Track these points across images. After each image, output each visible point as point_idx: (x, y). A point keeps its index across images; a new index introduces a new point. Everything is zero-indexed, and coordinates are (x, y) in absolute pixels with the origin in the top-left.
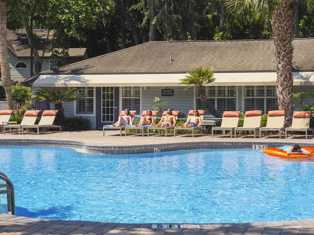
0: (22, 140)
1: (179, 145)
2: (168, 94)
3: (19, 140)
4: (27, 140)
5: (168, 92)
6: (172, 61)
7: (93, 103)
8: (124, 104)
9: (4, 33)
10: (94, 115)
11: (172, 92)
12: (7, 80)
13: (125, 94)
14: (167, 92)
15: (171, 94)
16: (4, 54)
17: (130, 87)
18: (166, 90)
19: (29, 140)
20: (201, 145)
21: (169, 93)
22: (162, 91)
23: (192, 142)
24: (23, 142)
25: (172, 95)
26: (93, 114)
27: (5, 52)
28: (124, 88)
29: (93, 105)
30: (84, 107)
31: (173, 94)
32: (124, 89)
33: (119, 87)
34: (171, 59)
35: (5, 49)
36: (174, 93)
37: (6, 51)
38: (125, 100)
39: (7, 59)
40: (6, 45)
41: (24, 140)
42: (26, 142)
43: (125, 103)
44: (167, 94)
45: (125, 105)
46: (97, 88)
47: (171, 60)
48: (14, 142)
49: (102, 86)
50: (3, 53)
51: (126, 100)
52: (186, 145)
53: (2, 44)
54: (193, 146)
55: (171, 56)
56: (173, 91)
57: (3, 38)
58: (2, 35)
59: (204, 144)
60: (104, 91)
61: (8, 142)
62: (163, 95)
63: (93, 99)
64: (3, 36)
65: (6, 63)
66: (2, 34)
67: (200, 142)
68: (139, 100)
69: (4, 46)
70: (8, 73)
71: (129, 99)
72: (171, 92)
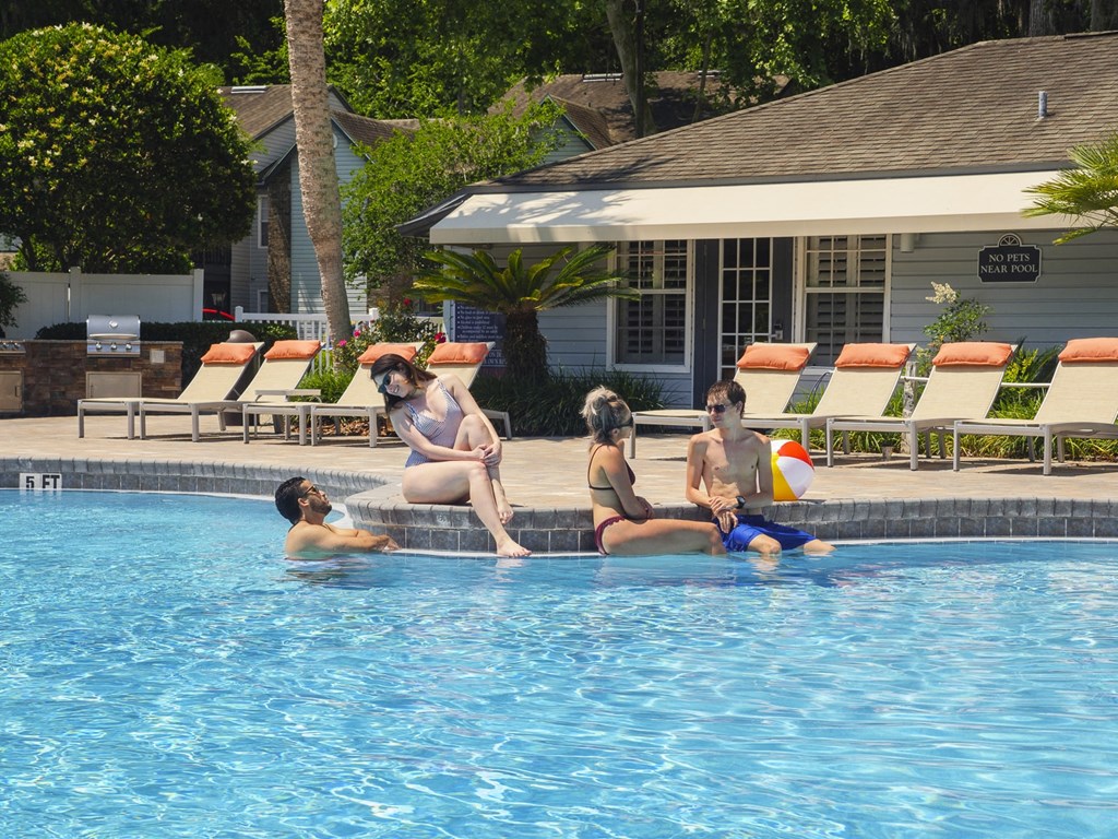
0: (192, 466)
1: (870, 513)
2: (1009, 269)
3: (181, 467)
4: (213, 468)
5: (1012, 262)
6: (1047, 115)
7: (683, 314)
8: (816, 320)
9: (309, 10)
10: (687, 367)
11: (1031, 262)
12: (322, 216)
13: (821, 272)
14: (1005, 262)
15: (1024, 268)
16: (308, 104)
17: (842, 240)
18: (1003, 250)
19: (223, 468)
20: (1016, 520)
21: (1017, 264)
22: (984, 258)
23: (955, 502)
24: (200, 479)
25: (1031, 277)
26: (681, 362)
27: (314, 94)
28: (817, 242)
29: (683, 324)
30: (650, 333)
31: (1032, 268)
32: (816, 252)
33: (792, 238)
34: (1040, 107)
35: (313, 79)
36: (1037, 268)
37: (316, 90)
38: (820, 303)
39: (320, 126)
40: (316, 65)
41: (202, 467)
42: (212, 480)
43: (820, 314)
44: (1004, 269)
45: (820, 324)
46: (700, 243)
47: (1040, 112)
48: (163, 478)
49: (722, 235)
50: (305, 100)
51: (824, 300)
52: (916, 517)
53: (299, 58)
54: (963, 519)
55: (1041, 93)
56: (1034, 255)
57: (303, 32)
58: (300, 20)
59: (1030, 514)
60: (729, 261)
61: (137, 477)
62: (985, 277)
63: (683, 296)
64: (305, 23)
65: (317, 139)
66: (300, 16)
67: (1005, 503)
68: (878, 300)
69: (310, 68)
70: (325, 186)
71: (836, 294)
72: (1025, 263)
